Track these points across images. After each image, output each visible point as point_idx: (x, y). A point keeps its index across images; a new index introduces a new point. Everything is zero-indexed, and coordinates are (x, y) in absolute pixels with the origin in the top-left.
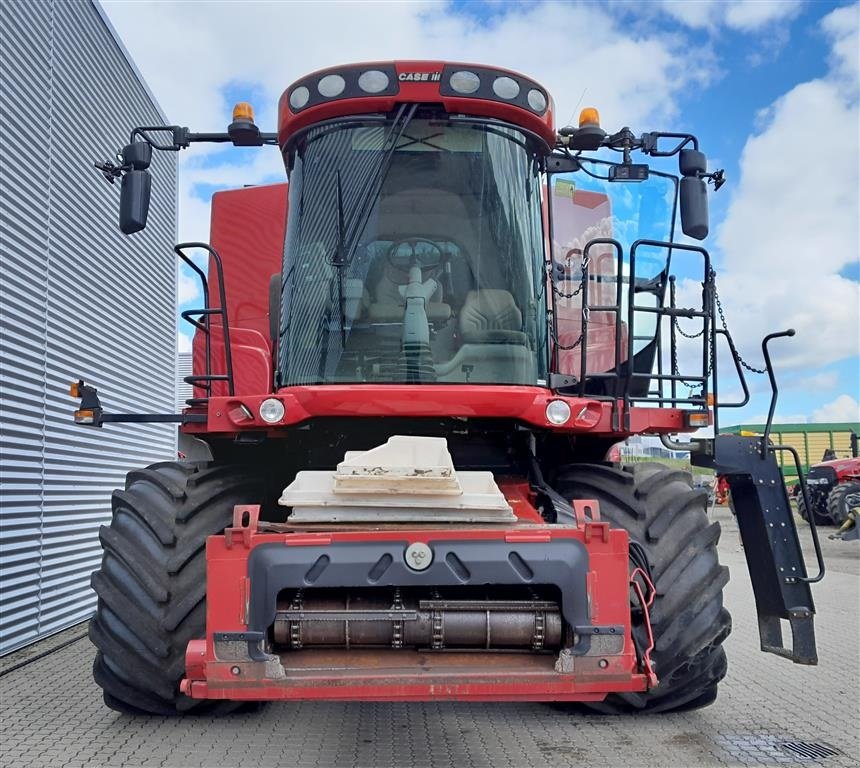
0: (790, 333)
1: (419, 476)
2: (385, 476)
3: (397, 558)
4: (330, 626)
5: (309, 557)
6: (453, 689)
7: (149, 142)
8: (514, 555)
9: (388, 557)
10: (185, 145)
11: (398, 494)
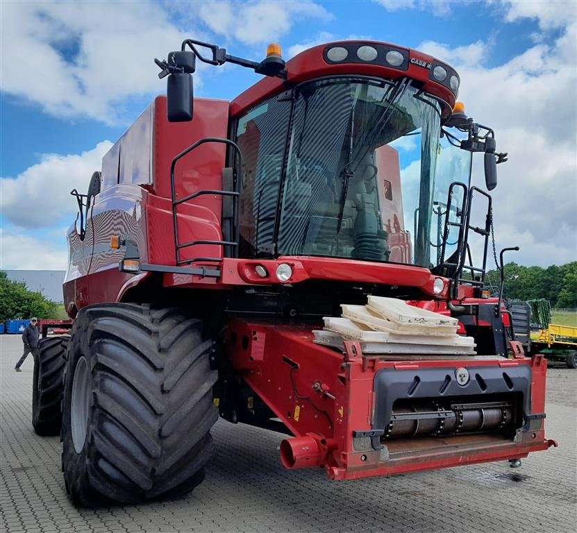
0: (517, 249)
1: (442, 325)
2: (427, 324)
3: (453, 378)
4: (407, 423)
5: (409, 378)
6: (470, 458)
7: (196, 53)
8: (505, 375)
9: (448, 378)
10: (222, 63)
11: (430, 336)
